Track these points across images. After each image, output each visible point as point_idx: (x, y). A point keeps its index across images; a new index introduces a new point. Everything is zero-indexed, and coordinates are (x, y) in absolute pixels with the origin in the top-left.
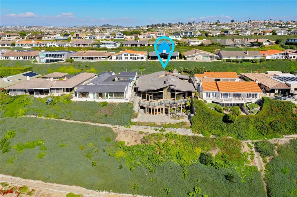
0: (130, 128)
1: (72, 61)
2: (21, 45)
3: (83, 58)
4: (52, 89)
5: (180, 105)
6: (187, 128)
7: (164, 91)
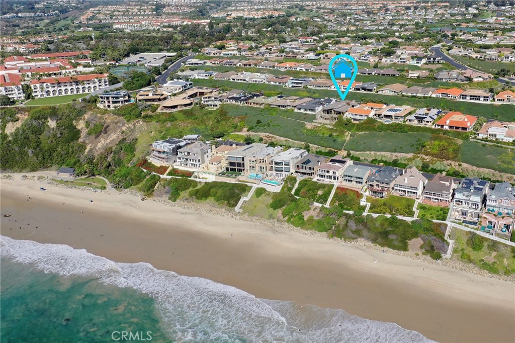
0: (312, 123)
1: (306, 88)
2: (279, 67)
3: (314, 86)
4: (288, 106)
5: (336, 117)
6: (331, 126)
7: (332, 111)
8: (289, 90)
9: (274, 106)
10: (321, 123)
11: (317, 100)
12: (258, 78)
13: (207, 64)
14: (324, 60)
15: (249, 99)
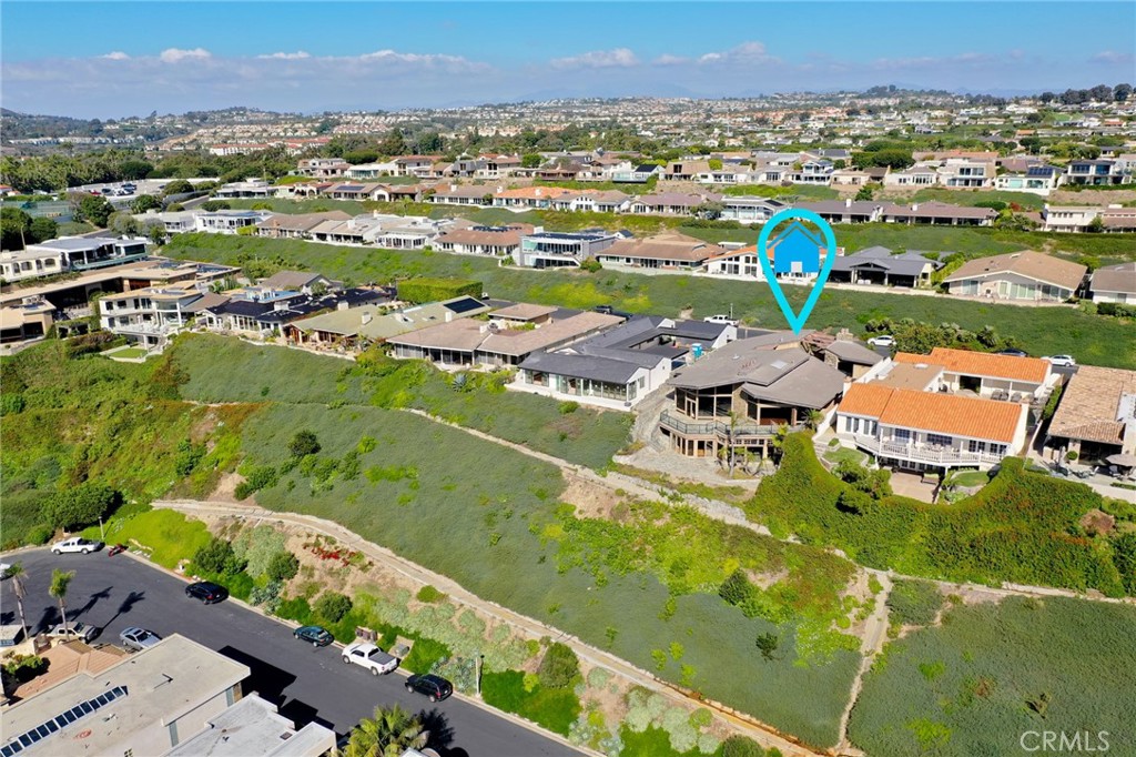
0: (604, 476)
1: (596, 268)
2: (507, 200)
3: (628, 260)
5: (762, 442)
6: (733, 505)
7: (734, 395)
8: (522, 278)
9: (414, 355)
10: (661, 480)
11: (642, 327)
12: (408, 231)
14: (669, 183)
15: (309, 311)
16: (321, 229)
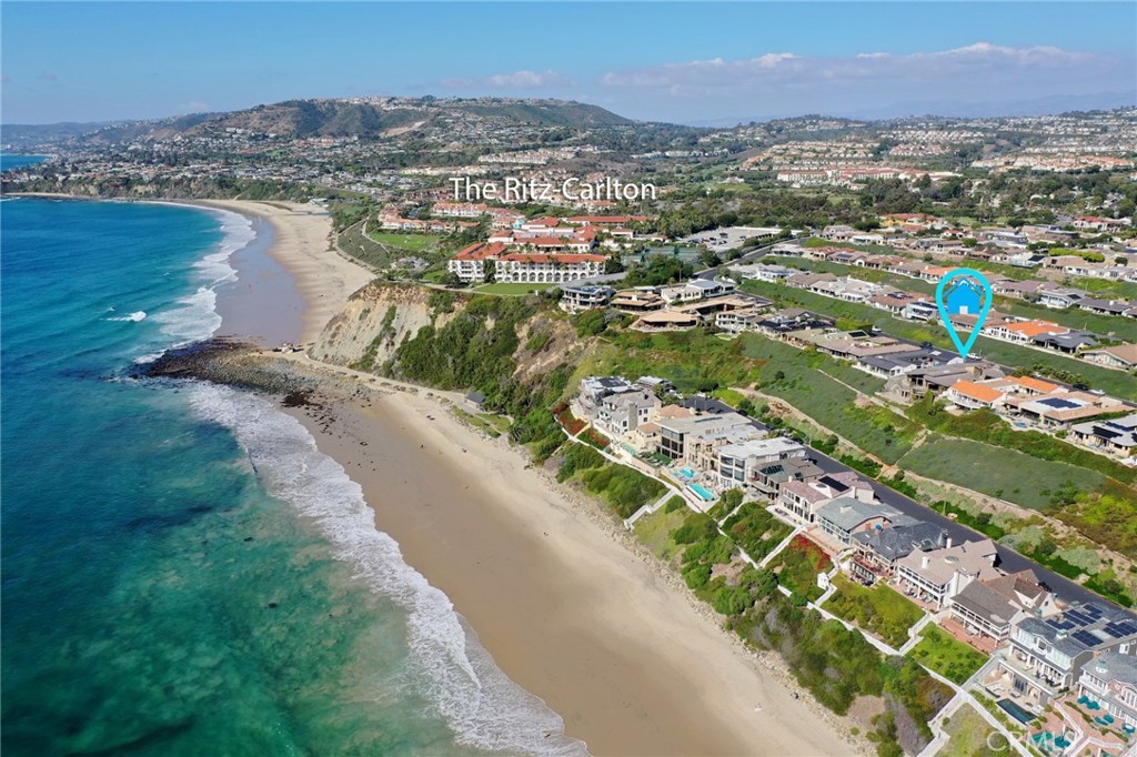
0: (869, 397)
1: (934, 323)
2: (928, 276)
6: (902, 409)
7: (923, 379)
9: (825, 351)
10: (887, 401)
11: (924, 352)
12: (856, 293)
13: (803, 256)
14: (1048, 270)
15: (795, 328)
16: (815, 285)
